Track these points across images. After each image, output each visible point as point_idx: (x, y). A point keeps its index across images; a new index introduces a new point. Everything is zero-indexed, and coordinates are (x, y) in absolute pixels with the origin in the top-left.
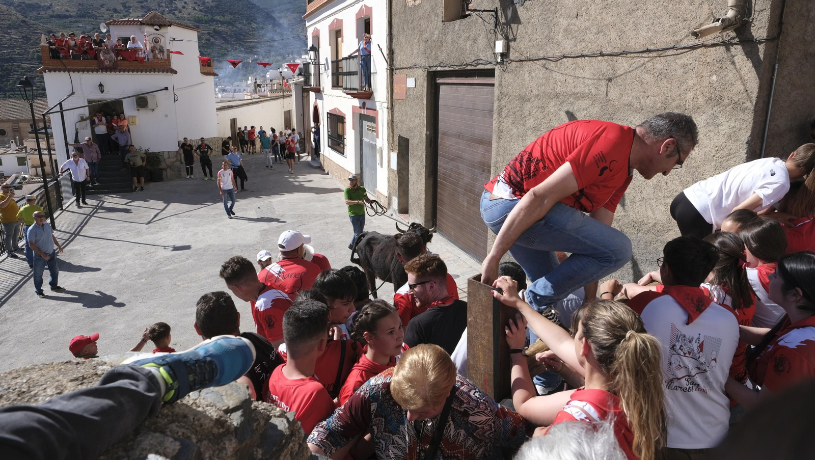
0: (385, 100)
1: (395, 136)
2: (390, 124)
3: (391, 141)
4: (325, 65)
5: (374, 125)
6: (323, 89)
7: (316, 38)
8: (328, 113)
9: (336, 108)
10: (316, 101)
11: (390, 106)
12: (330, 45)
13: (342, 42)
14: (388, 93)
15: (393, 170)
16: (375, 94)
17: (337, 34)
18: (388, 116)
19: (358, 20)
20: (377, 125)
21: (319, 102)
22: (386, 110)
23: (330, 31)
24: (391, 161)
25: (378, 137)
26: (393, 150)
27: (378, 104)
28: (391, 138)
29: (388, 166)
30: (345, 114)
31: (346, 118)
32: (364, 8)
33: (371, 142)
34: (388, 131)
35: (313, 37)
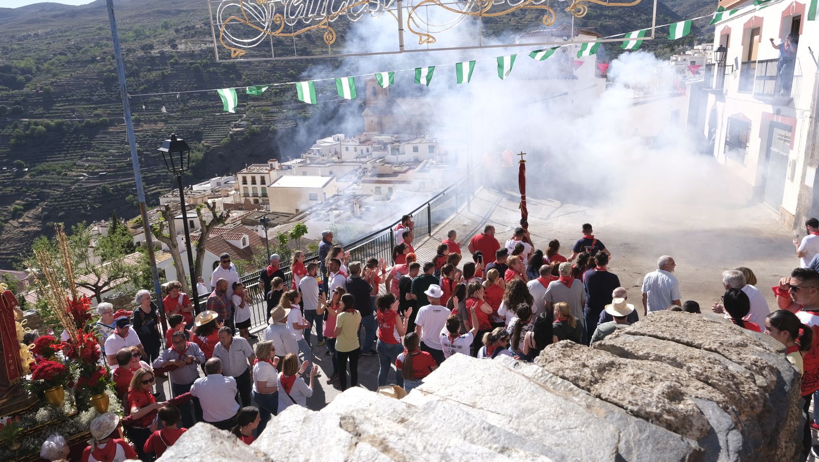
0: (809, 108)
1: (816, 149)
2: (811, 135)
3: (810, 155)
4: (733, 66)
5: (789, 134)
6: (727, 91)
7: (726, 37)
8: (729, 118)
9: (740, 113)
10: (715, 104)
11: (814, 116)
12: (742, 45)
13: (760, 41)
14: (814, 100)
15: (807, 187)
16: (795, 101)
17: (754, 31)
18: (810, 126)
19: (784, 17)
20: (794, 135)
21: (720, 105)
22: (808, 120)
23: (745, 30)
24: (807, 178)
25: (791, 147)
26: (811, 165)
27: (798, 112)
28: (810, 152)
29: (801, 182)
30: (751, 121)
31: (752, 124)
32: (794, 4)
33: (781, 153)
34: (807, 143)
35: (722, 36)
